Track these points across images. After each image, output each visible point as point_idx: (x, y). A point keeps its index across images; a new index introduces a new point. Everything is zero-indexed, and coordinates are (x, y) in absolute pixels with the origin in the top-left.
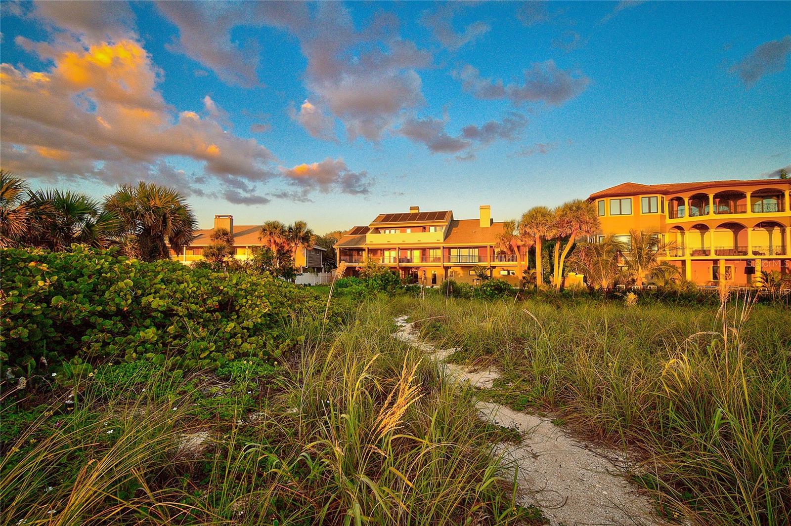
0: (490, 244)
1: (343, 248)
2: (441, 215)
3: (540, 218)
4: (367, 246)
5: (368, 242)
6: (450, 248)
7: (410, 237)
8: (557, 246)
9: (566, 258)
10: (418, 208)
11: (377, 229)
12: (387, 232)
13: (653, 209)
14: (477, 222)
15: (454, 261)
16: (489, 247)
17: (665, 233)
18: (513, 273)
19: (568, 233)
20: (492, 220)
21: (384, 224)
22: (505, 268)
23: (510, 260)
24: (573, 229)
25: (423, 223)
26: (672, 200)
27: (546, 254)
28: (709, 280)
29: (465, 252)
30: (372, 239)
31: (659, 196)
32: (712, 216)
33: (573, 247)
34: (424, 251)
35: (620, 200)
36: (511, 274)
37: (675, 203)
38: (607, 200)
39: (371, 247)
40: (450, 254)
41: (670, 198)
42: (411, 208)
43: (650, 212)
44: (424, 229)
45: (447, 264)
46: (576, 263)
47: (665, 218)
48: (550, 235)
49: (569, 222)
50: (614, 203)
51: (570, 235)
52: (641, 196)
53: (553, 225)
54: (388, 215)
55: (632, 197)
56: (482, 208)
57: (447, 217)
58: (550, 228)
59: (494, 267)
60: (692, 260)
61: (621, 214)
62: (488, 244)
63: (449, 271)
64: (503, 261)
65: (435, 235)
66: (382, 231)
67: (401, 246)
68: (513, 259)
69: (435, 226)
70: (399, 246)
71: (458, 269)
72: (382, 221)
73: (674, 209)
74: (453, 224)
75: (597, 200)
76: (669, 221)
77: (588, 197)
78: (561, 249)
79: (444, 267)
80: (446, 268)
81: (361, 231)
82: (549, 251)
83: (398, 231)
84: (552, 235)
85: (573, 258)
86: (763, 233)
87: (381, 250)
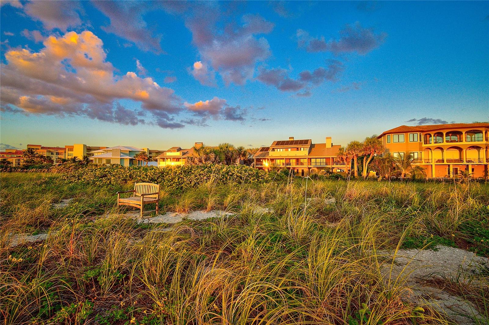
0: (332, 156)
1: (257, 158)
2: (306, 142)
3: (356, 147)
4: (269, 157)
5: (270, 155)
6: (311, 159)
7: (291, 153)
8: (365, 159)
9: (369, 164)
10: (293, 138)
11: (274, 149)
12: (279, 150)
13: (415, 140)
14: (325, 145)
15: (313, 165)
16: (331, 158)
17: (422, 151)
18: (343, 171)
19: (369, 153)
20: (332, 144)
21: (276, 147)
22: (339, 168)
23: (342, 164)
24: (371, 151)
25: (297, 146)
26: (426, 134)
27: (360, 162)
28: (446, 175)
29: (318, 160)
30: (272, 154)
31: (419, 133)
32: (445, 143)
33: (372, 159)
34: (298, 160)
35: (399, 135)
36: (342, 171)
37: (428, 136)
38: (392, 135)
39: (271, 158)
40: (311, 161)
41: (424, 134)
42: (290, 138)
43: (414, 141)
44: (298, 149)
45: (310, 166)
46: (374, 166)
47: (422, 144)
48: (360, 154)
49: (369, 148)
50: (395, 136)
51: (370, 154)
52: (409, 133)
53: (362, 150)
54: (278, 141)
55: (405, 134)
56: (327, 138)
57: (309, 143)
58: (361, 151)
59: (334, 168)
60: (435, 165)
61: (399, 142)
62: (331, 157)
63: (311, 169)
64: (338, 165)
65: (303, 152)
66: (276, 150)
67: (286, 158)
68: (344, 164)
69: (303, 148)
70: (285, 157)
71: (316, 169)
72: (276, 145)
73: (428, 140)
74: (312, 146)
75: (387, 135)
76: (424, 145)
77: (382, 133)
78: (367, 160)
79: (308, 168)
80: (309, 168)
81: (265, 150)
82: (361, 160)
83: (284, 149)
84: (361, 154)
85: (372, 164)
86: (475, 151)
87: (275, 159)
